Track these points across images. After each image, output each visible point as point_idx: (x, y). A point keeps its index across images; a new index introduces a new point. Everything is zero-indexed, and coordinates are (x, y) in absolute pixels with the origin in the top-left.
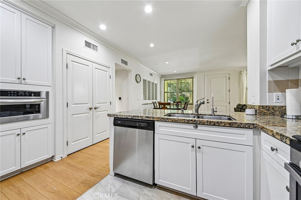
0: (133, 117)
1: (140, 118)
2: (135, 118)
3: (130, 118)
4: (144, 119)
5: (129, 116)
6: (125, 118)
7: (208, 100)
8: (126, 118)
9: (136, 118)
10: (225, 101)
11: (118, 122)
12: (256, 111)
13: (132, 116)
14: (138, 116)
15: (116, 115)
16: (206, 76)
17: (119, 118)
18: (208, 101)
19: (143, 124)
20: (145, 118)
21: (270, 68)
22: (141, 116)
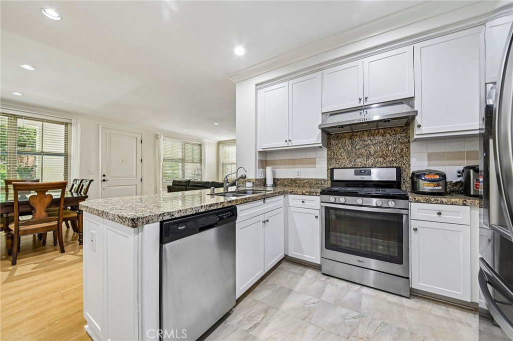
0: (209, 206)
1: (220, 207)
2: (212, 208)
3: (203, 210)
4: (226, 206)
5: (202, 206)
6: (192, 215)
7: (104, 176)
8: (195, 212)
9: (214, 209)
10: (135, 176)
11: (180, 228)
12: (253, 183)
13: (207, 206)
14: (217, 203)
15: (169, 213)
16: (100, 128)
17: (176, 218)
18: (104, 178)
19: (225, 215)
20: (227, 204)
21: (261, 150)
22: (221, 203)
